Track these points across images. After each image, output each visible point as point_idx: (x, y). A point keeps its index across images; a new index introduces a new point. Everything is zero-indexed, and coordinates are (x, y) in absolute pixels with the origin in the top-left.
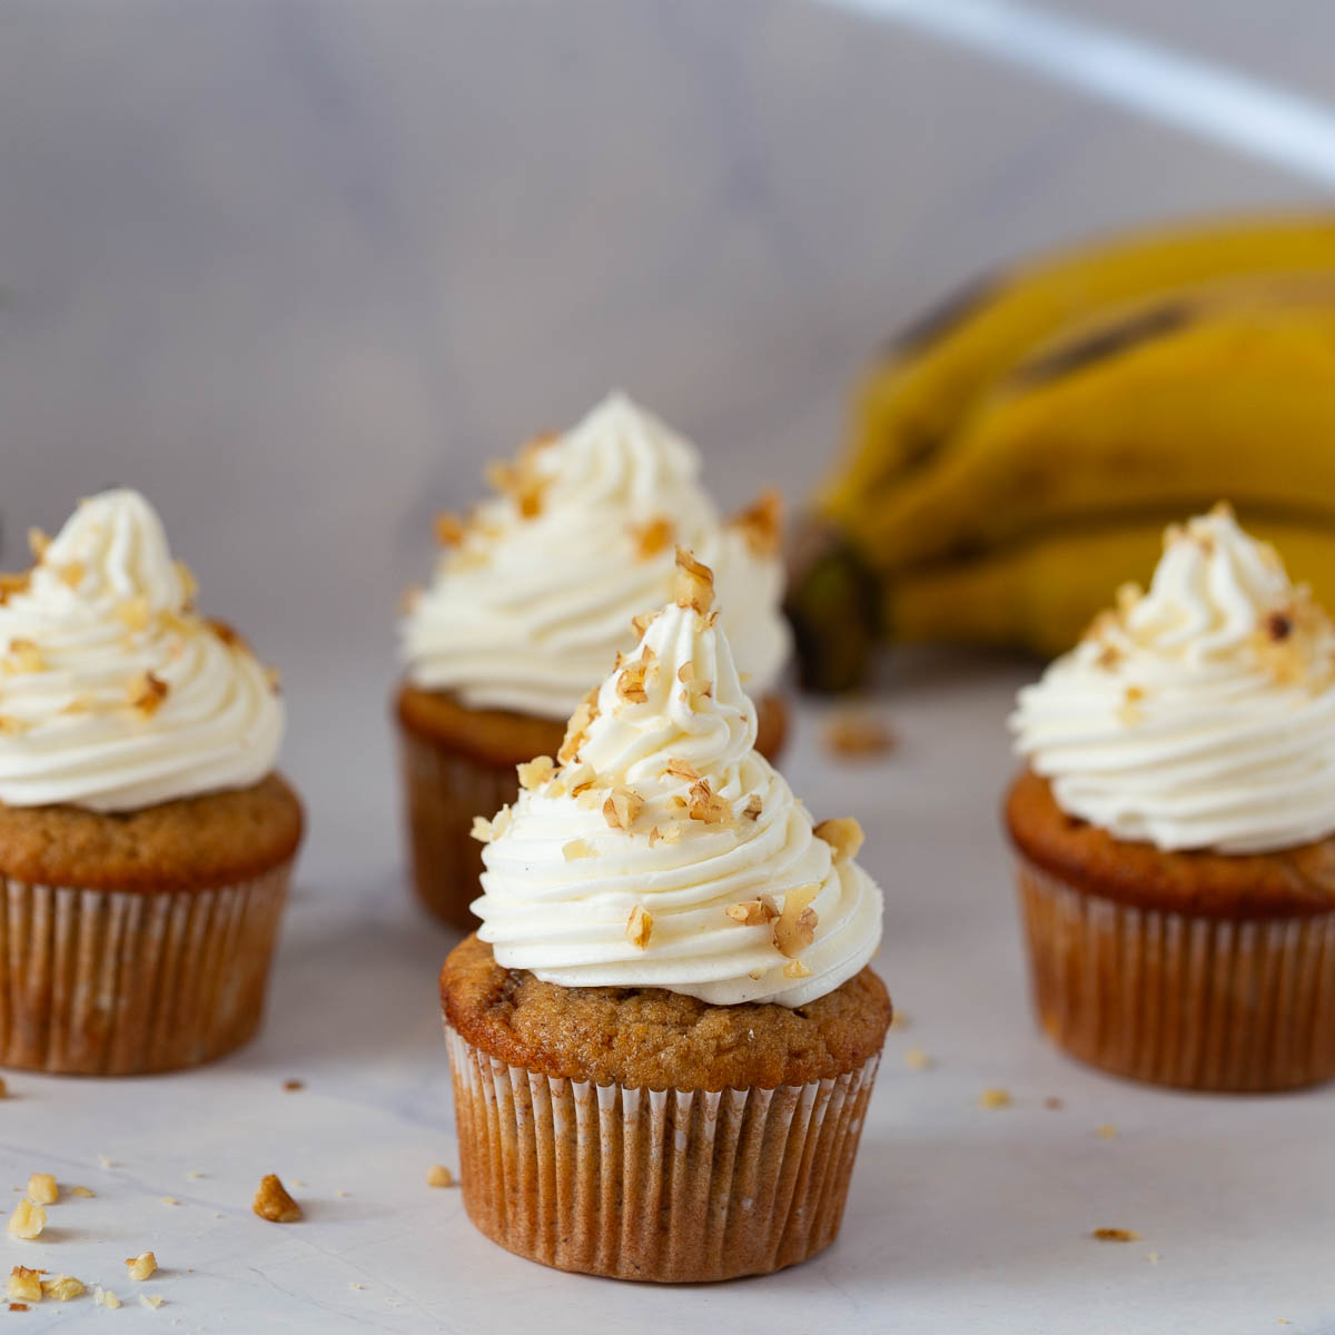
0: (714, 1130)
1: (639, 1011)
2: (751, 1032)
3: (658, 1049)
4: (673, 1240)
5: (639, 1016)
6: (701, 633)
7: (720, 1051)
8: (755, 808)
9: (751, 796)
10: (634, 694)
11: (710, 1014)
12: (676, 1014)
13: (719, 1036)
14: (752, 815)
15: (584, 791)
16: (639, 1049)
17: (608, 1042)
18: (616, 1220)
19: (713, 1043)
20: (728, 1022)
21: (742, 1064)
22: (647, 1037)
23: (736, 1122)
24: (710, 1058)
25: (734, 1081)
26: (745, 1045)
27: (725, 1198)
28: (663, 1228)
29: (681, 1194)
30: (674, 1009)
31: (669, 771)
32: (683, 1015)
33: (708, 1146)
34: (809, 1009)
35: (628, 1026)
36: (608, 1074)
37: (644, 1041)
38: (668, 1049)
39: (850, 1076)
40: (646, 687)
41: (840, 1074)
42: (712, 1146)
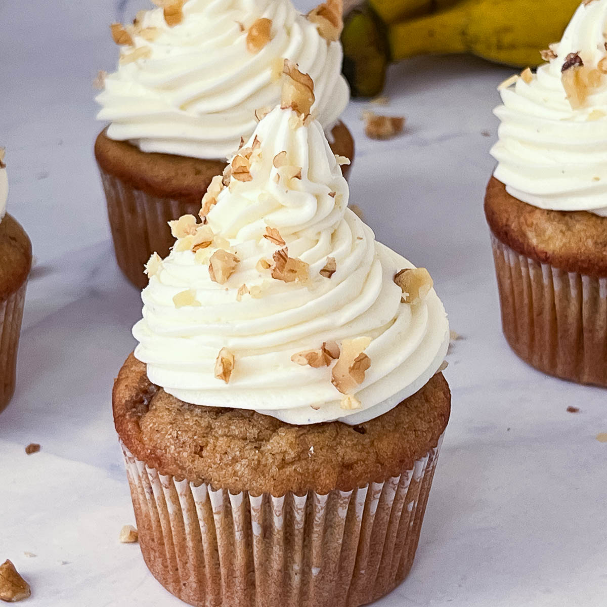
0: (282, 522)
1: (228, 427)
2: (312, 449)
3: (235, 460)
4: (259, 594)
5: (227, 430)
6: (296, 129)
7: (284, 464)
8: (330, 268)
9: (328, 257)
10: (241, 175)
11: (282, 432)
12: (255, 431)
13: (286, 452)
14: (328, 273)
15: (201, 249)
16: (221, 459)
17: (199, 451)
18: (216, 576)
19: (279, 457)
20: (293, 440)
21: (301, 474)
22: (229, 450)
23: (299, 516)
24: (274, 470)
25: (294, 488)
26: (306, 459)
27: (297, 567)
28: (250, 584)
29: (261, 564)
30: (254, 426)
31: (265, 236)
32: (260, 431)
33: (278, 533)
34: (367, 426)
35: (217, 439)
36: (198, 477)
37: (226, 453)
38: (244, 462)
39: (398, 478)
40: (251, 170)
41: (390, 477)
42: (282, 533)
